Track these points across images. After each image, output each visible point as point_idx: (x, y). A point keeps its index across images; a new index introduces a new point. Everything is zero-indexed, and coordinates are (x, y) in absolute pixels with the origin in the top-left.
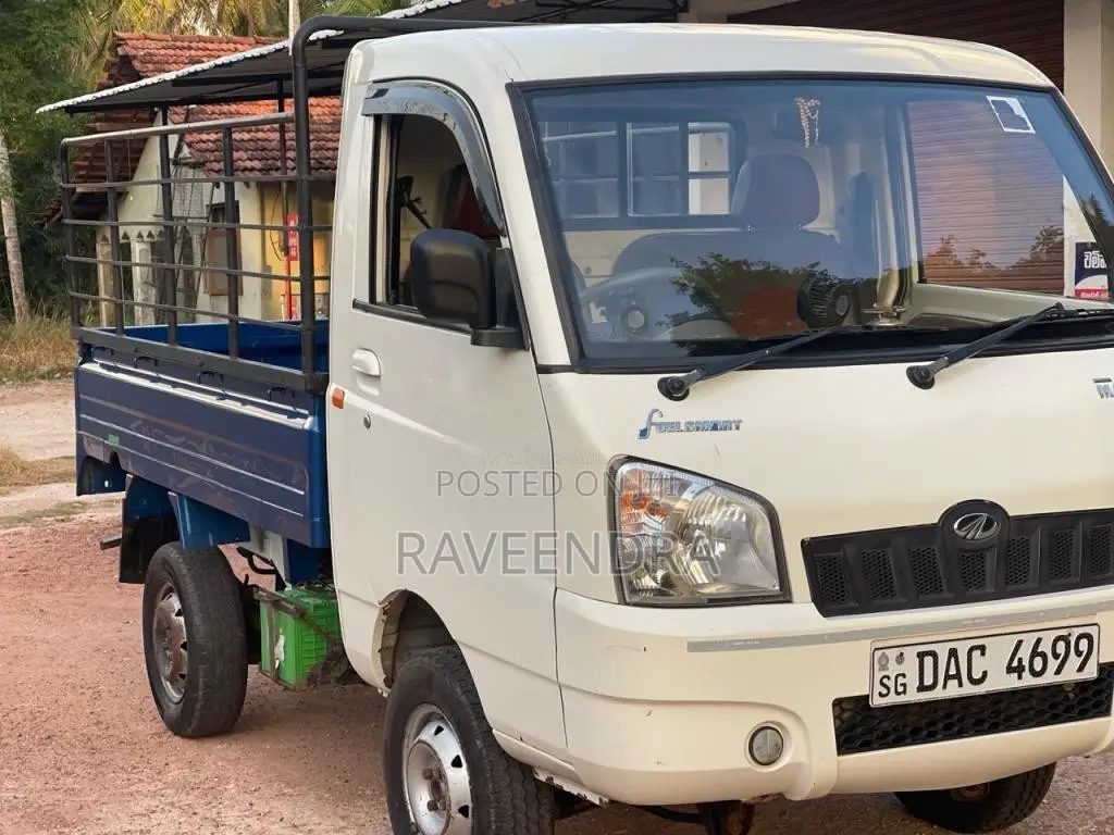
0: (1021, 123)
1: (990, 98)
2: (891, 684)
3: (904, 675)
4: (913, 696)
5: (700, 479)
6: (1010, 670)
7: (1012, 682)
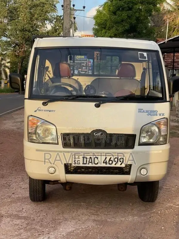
0: (145, 58)
1: (139, 53)
2: (76, 162)
3: (79, 161)
4: (81, 165)
5: (43, 120)
6: (104, 163)
7: (104, 165)
